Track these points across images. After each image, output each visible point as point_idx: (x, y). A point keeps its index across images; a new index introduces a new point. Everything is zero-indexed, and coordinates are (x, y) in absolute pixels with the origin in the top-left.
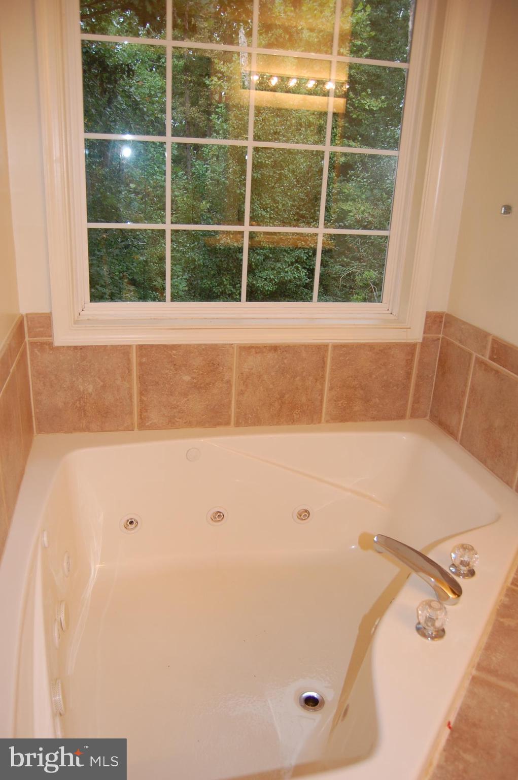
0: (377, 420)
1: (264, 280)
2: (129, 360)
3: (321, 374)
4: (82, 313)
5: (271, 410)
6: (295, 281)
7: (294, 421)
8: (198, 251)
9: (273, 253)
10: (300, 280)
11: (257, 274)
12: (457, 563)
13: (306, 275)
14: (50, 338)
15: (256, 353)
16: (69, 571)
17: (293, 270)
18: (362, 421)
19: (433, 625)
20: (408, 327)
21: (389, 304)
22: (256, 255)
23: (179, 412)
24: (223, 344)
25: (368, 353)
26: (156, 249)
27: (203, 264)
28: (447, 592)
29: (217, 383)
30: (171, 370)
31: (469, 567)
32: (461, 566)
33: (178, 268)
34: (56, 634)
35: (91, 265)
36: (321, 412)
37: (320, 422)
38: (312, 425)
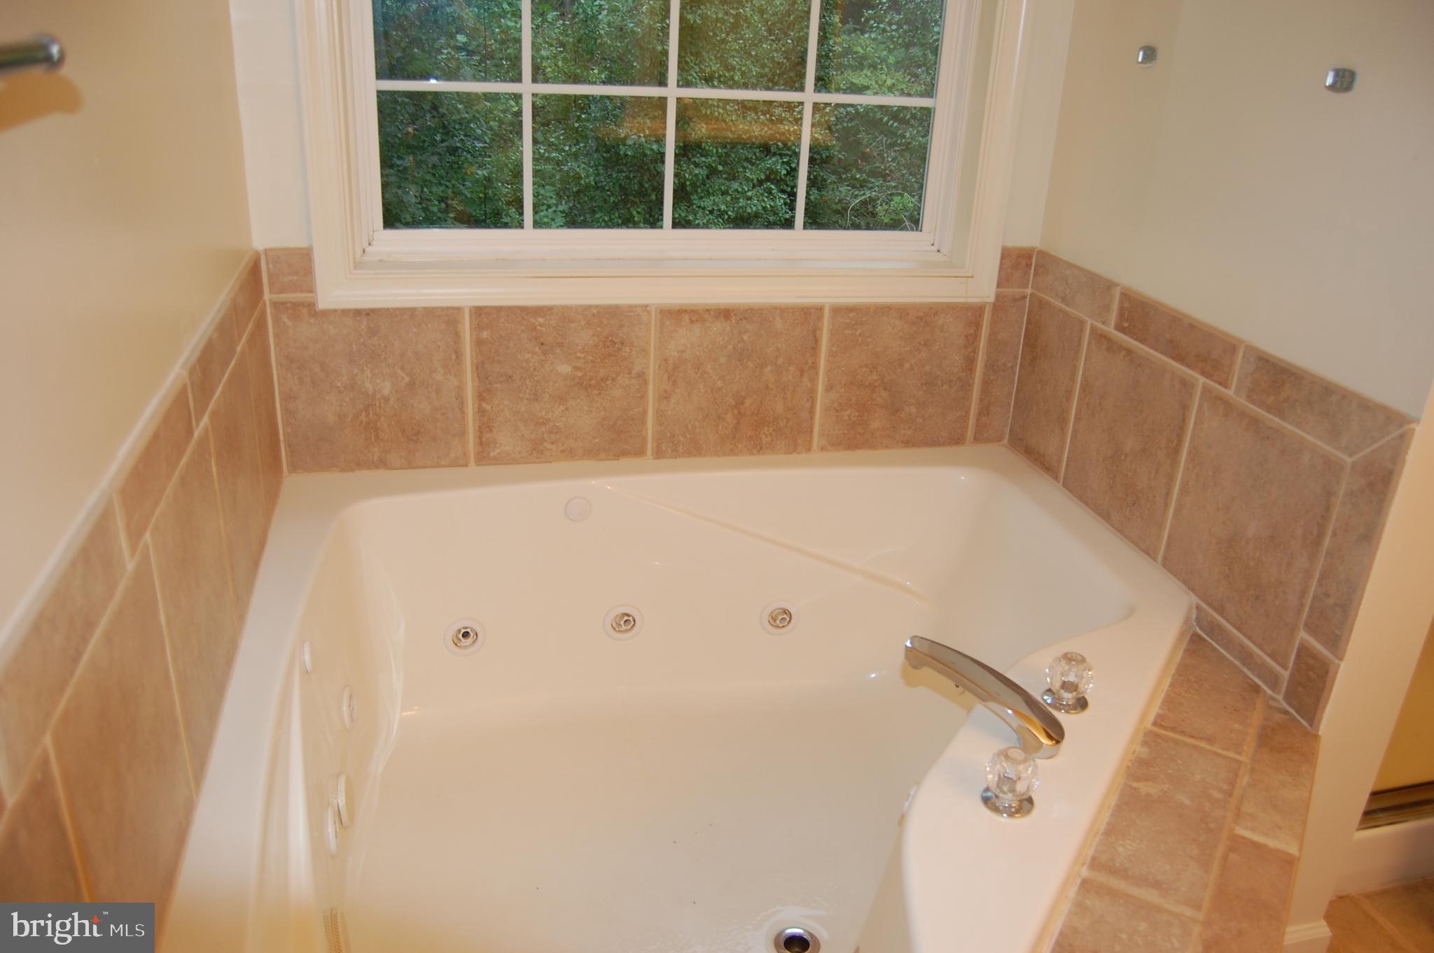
0: (913, 446)
1: (708, 213)
2: (457, 336)
3: (810, 362)
4: (369, 249)
5: (721, 427)
6: (765, 216)
7: (761, 448)
8: (586, 160)
9: (725, 164)
10: (775, 214)
11: (694, 202)
12: (1057, 686)
13: (785, 204)
14: (310, 295)
15: (692, 322)
16: (352, 720)
17: (762, 194)
18: (887, 447)
19: (1012, 790)
20: (970, 275)
21: (935, 235)
22: (692, 166)
23: (551, 432)
24: (630, 306)
25: (897, 322)
26: (506, 157)
27: (596, 183)
28: (1038, 736)
29: (619, 378)
30: (534, 353)
31: (1078, 694)
32: (1062, 691)
33: (549, 191)
34: (330, 830)
35: (385, 186)
36: (812, 431)
37: (809, 450)
38: (795, 456)
